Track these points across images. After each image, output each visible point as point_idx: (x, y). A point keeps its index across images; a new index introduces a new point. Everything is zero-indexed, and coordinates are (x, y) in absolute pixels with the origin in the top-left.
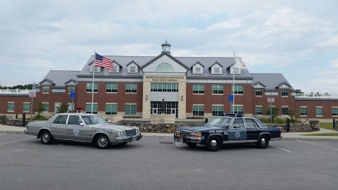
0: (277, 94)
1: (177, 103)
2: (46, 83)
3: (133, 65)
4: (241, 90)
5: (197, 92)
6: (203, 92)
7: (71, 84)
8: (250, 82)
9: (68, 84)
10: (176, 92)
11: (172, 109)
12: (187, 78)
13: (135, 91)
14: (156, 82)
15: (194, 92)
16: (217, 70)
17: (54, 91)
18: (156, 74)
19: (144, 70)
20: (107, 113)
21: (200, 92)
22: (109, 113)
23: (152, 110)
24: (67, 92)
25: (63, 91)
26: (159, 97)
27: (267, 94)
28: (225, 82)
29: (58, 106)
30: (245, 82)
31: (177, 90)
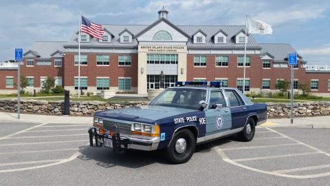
0: (286, 66)
1: (177, 76)
2: (30, 55)
3: (126, 34)
4: (248, 62)
5: (198, 64)
6: (205, 64)
7: (58, 55)
8: (258, 52)
9: (55, 56)
10: (176, 65)
11: (171, 83)
12: (188, 49)
13: (130, 63)
14: (153, 52)
15: (195, 64)
16: (221, 39)
17: (39, 64)
18: (153, 43)
19: (139, 39)
20: (98, 88)
21: (202, 64)
22: (101, 88)
23: (148, 85)
24: (53, 65)
25: (50, 64)
26: (156, 70)
27: (275, 66)
28: (229, 52)
29: (44, 80)
30: (252, 52)
31: (177, 62)
